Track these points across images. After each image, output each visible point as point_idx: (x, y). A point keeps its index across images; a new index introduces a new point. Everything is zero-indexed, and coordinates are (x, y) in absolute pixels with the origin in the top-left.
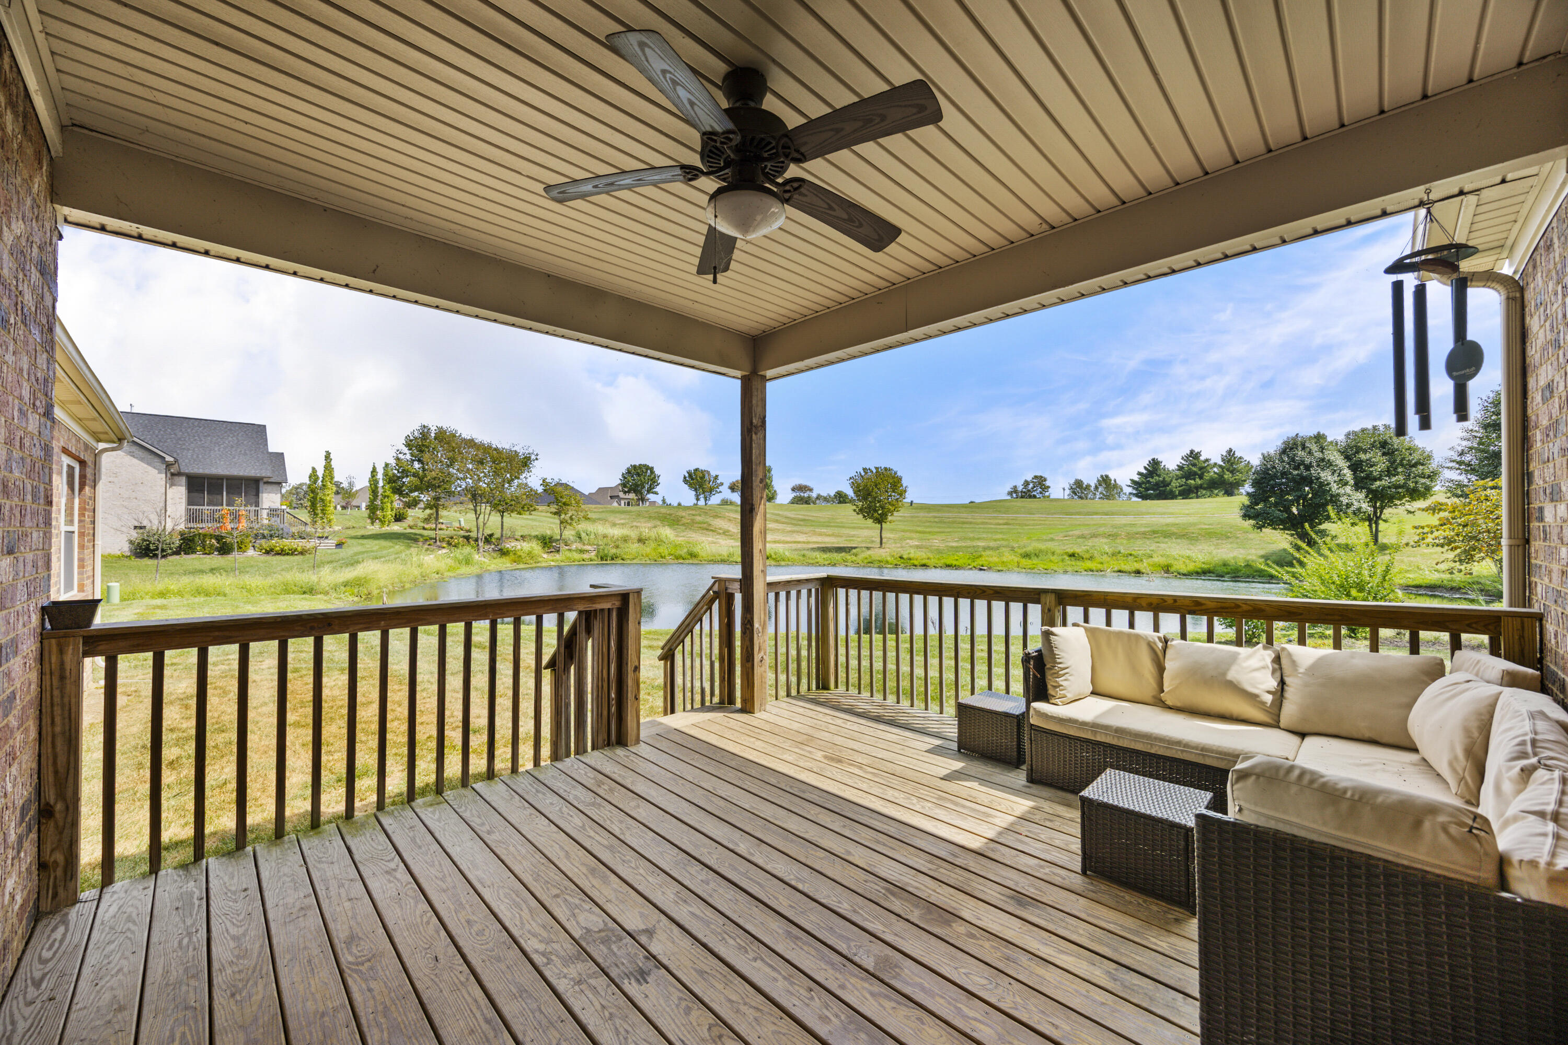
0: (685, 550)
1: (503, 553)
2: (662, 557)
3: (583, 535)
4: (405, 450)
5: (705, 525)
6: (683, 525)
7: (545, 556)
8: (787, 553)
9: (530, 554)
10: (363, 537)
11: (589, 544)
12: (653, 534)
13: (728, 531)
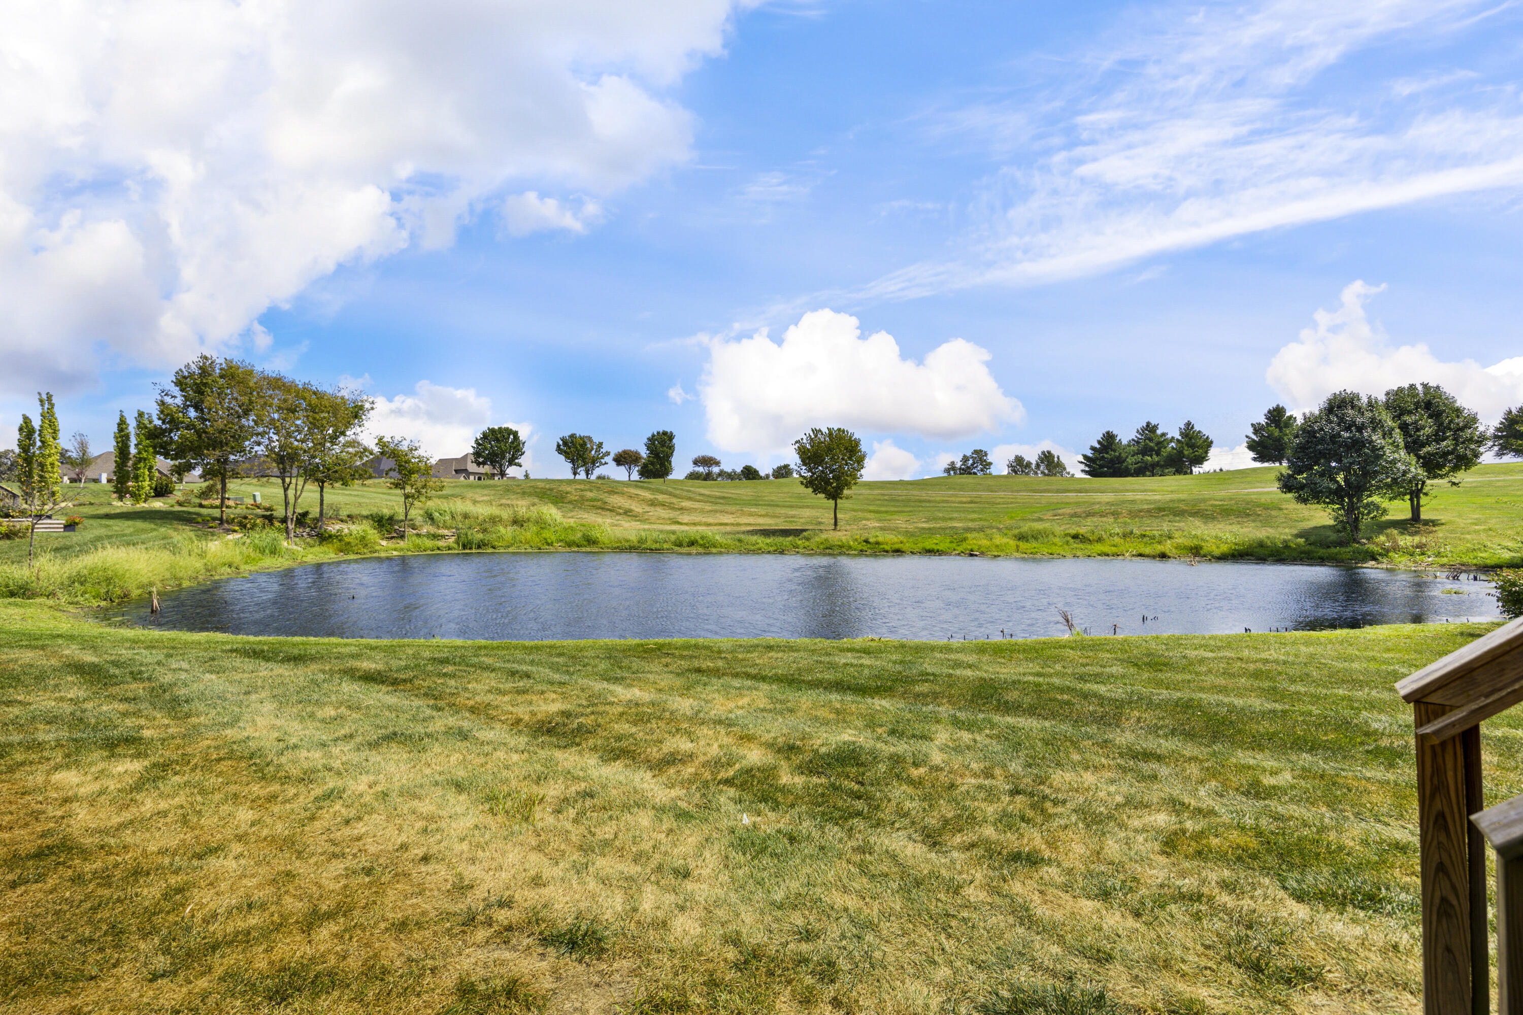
0: (579, 535)
1: (324, 538)
2: (548, 544)
3: (436, 515)
4: (176, 391)
5: (599, 504)
6: (570, 502)
7: (384, 543)
8: (717, 537)
9: (363, 540)
10: (108, 516)
11: (447, 528)
12: (533, 513)
13: (631, 511)
